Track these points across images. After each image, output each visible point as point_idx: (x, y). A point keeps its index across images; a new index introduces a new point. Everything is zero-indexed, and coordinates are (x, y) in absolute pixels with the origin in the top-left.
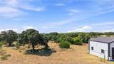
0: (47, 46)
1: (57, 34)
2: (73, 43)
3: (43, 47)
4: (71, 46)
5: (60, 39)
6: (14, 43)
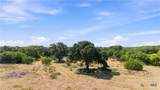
0: (106, 65)
1: (120, 48)
2: (148, 62)
3: (101, 66)
4: (145, 67)
5: (127, 56)
6: (65, 59)
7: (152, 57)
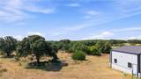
2: (89, 53)
4: (87, 57)
5: (73, 48)
7: (91, 48)
